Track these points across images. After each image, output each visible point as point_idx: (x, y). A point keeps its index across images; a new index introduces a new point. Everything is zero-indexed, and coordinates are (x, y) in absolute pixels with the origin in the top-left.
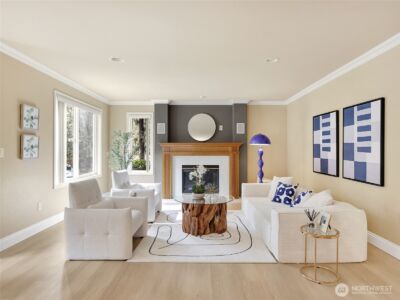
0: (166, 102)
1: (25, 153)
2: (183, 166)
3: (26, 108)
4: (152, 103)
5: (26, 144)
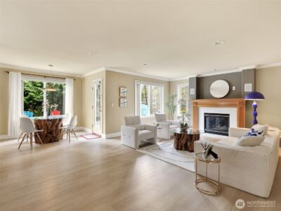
0: (195, 76)
1: (121, 105)
2: (205, 114)
3: (121, 89)
4: (188, 78)
5: (121, 101)
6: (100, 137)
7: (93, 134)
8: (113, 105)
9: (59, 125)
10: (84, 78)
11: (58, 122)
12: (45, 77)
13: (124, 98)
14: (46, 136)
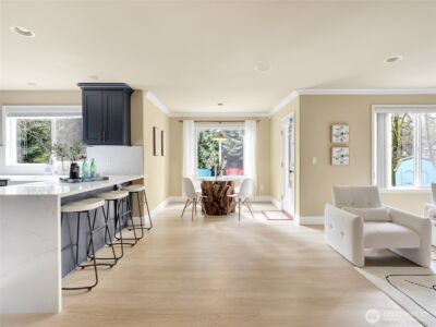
5: (335, 154)
6: (291, 219)
7: (283, 211)
8: (314, 161)
9: (229, 192)
10: (272, 117)
11: (226, 185)
12: (220, 122)
13: (343, 145)
14: (212, 205)
